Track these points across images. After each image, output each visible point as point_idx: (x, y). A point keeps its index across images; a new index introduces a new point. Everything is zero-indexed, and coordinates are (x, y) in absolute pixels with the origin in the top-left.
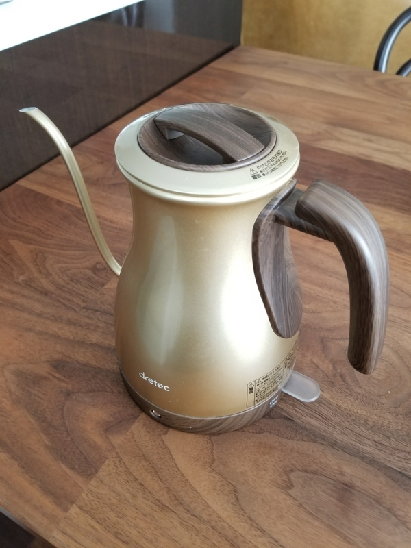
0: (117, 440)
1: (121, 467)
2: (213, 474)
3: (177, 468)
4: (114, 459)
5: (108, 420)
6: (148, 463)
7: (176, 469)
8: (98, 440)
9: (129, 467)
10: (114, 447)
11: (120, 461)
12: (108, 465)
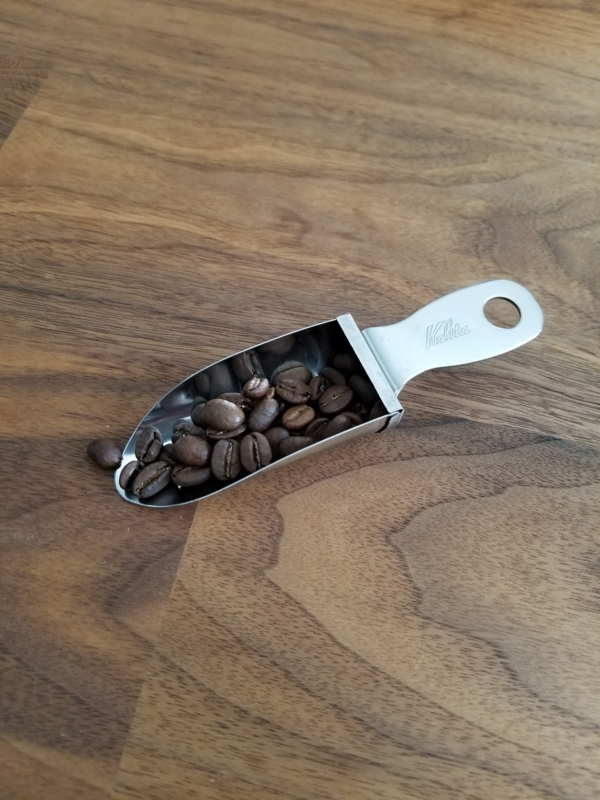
0: (151, 621)
1: (189, 692)
2: (432, 630)
3: (338, 643)
4: (162, 678)
5: (103, 574)
6: (258, 658)
7: (337, 650)
8: (97, 639)
9: (209, 685)
10: (148, 645)
11: (180, 678)
12: (153, 702)
